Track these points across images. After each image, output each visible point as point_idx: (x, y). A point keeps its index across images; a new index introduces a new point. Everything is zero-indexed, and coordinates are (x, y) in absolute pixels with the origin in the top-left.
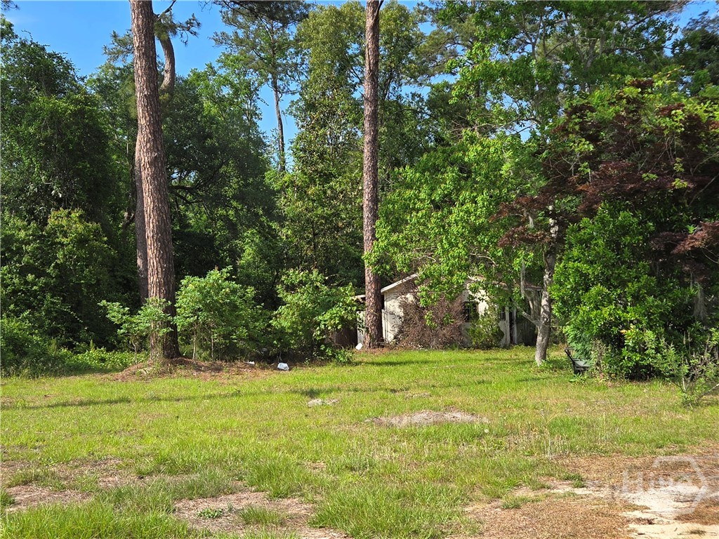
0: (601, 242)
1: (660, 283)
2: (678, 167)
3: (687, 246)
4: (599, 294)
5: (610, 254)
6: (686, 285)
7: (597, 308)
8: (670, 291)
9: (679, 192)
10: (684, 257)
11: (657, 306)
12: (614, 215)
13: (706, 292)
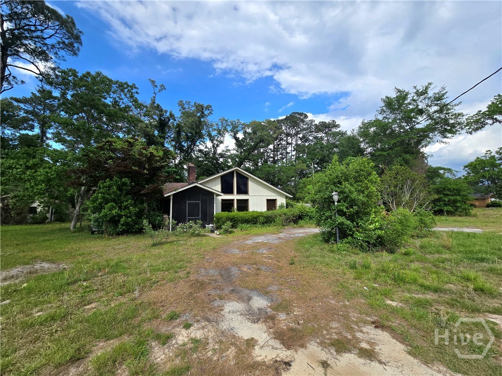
1: (135, 202)
4: (112, 205)
5: (118, 192)
6: (143, 204)
7: (110, 211)
11: (134, 210)
12: (121, 178)
13: (148, 206)
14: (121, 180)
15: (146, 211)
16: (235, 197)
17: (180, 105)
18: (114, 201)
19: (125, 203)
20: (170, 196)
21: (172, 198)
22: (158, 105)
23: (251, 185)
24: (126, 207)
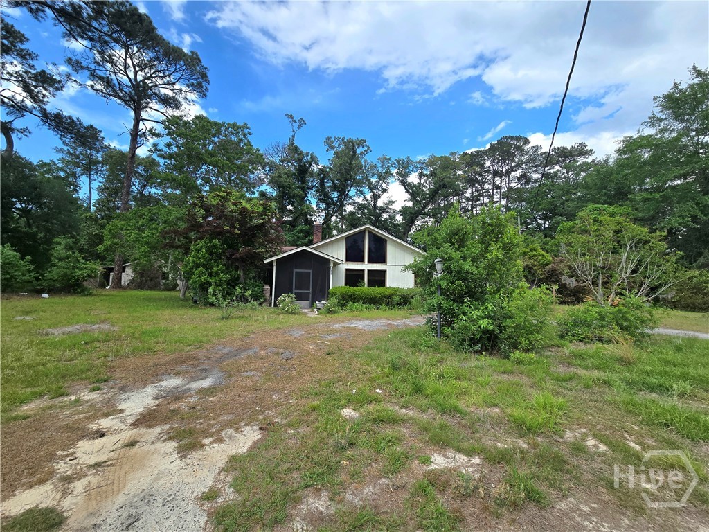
0: (204, 251)
1: (227, 268)
2: (237, 225)
3: (237, 255)
4: (201, 271)
5: (207, 255)
6: (237, 271)
7: (200, 277)
8: (231, 272)
9: (238, 234)
10: (236, 260)
11: (225, 278)
12: (211, 240)
13: (245, 274)
14: (211, 242)
15: (242, 279)
16: (366, 266)
17: (327, 143)
18: (203, 265)
19: (215, 269)
20: (272, 262)
21: (275, 264)
22: (296, 147)
23: (391, 251)
24: (217, 274)
